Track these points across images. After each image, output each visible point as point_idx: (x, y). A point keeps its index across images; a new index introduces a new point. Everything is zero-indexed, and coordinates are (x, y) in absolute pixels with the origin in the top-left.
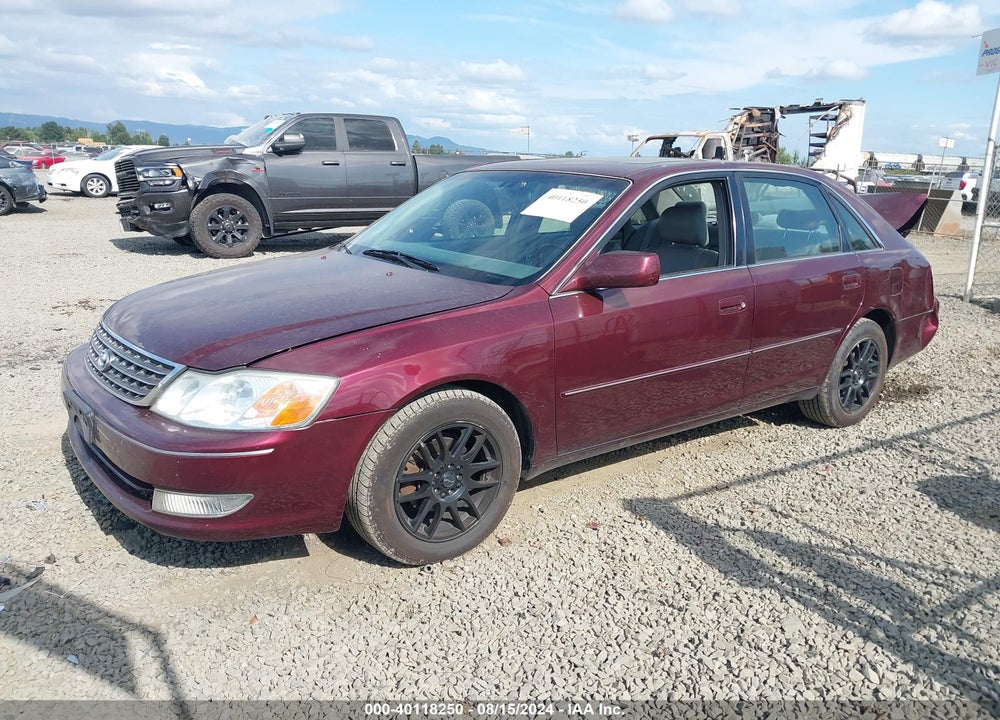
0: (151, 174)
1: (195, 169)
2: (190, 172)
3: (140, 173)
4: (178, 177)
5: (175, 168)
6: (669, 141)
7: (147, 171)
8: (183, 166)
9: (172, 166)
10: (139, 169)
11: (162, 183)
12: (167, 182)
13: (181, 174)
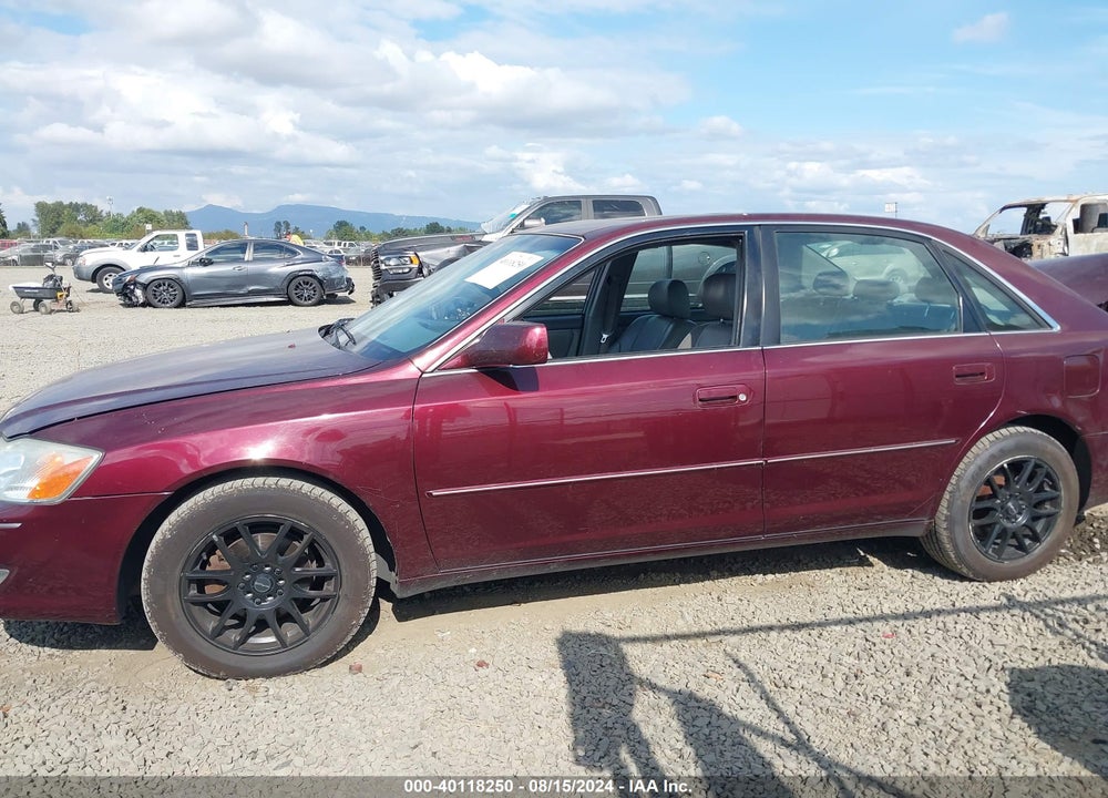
0: (392, 262)
1: (431, 257)
2: (426, 260)
3: (382, 262)
4: (415, 265)
5: (413, 256)
6: (1034, 209)
7: (389, 259)
8: (419, 254)
9: (411, 254)
10: (382, 258)
11: (400, 271)
12: (407, 270)
13: (417, 262)
